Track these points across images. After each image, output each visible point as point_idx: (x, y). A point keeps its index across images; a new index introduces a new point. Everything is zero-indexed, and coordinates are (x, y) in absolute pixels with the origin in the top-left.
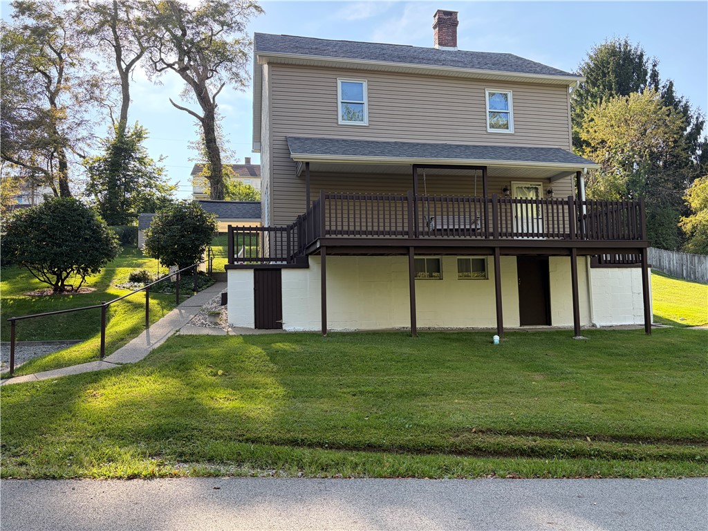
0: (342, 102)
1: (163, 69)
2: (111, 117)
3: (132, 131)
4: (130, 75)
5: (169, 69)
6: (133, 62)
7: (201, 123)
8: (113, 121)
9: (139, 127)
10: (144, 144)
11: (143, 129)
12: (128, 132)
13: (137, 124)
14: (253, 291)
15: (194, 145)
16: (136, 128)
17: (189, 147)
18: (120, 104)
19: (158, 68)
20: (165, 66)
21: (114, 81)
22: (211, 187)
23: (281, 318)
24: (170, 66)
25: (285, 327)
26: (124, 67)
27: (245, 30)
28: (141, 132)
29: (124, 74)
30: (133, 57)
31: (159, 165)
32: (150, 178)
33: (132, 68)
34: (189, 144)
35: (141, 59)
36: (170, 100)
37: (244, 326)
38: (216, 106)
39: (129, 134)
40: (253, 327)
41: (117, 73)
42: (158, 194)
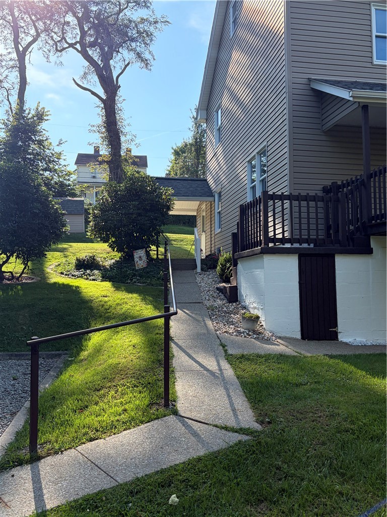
0: (377, 37)
1: (64, 49)
2: (8, 100)
3: (33, 112)
4: (27, 58)
5: (71, 49)
6: (30, 44)
7: (103, 105)
8: (10, 104)
9: (40, 109)
10: (44, 125)
11: (45, 111)
12: (29, 114)
13: (38, 106)
14: (298, 284)
15: (94, 129)
16: (37, 109)
17: (90, 131)
18: (17, 87)
19: (59, 48)
20: (67, 46)
21: (11, 63)
22: (111, 172)
23: (336, 325)
24: (71, 45)
25: (342, 338)
26: (21, 49)
27: (151, 7)
28: (42, 115)
29: (21, 56)
30: (30, 39)
31: (57, 150)
32: (50, 161)
33: (29, 50)
34: (90, 127)
35: (37, 42)
36: (74, 79)
37: (287, 336)
38: (119, 87)
39: (30, 116)
40: (299, 336)
41: (14, 55)
42: (56, 179)
